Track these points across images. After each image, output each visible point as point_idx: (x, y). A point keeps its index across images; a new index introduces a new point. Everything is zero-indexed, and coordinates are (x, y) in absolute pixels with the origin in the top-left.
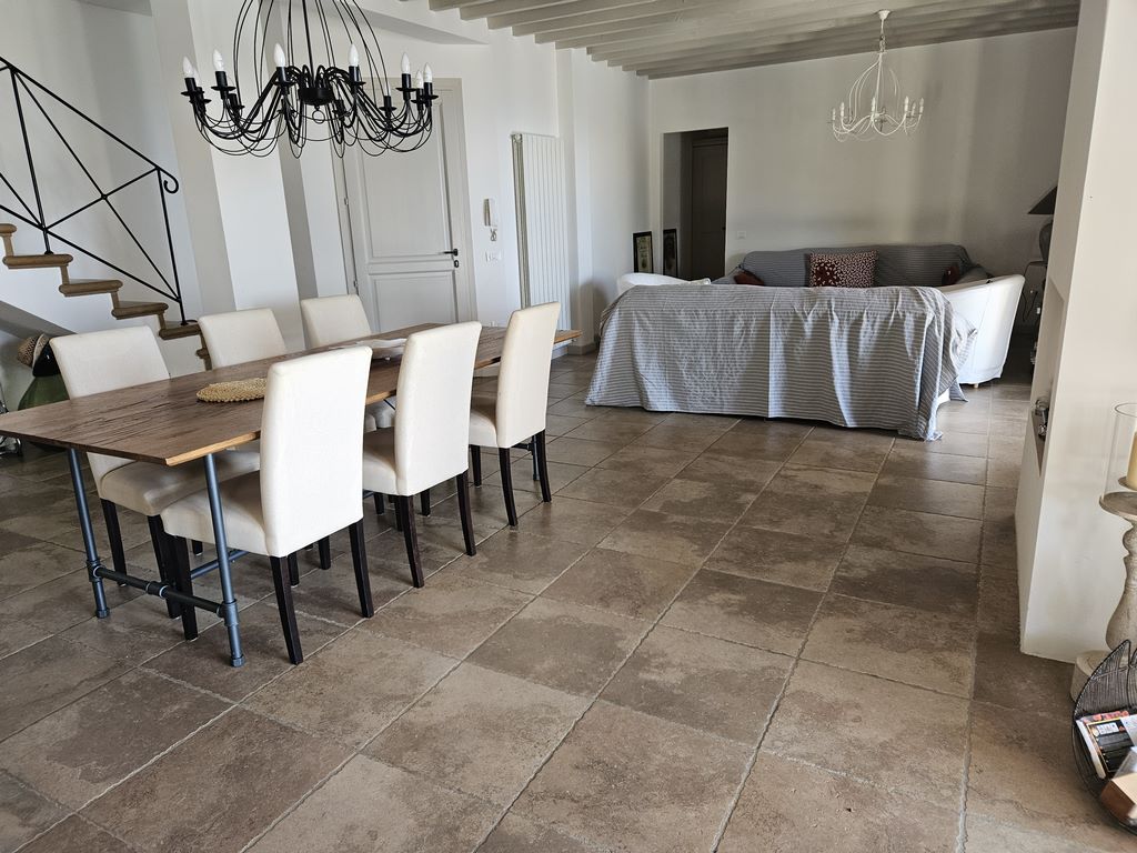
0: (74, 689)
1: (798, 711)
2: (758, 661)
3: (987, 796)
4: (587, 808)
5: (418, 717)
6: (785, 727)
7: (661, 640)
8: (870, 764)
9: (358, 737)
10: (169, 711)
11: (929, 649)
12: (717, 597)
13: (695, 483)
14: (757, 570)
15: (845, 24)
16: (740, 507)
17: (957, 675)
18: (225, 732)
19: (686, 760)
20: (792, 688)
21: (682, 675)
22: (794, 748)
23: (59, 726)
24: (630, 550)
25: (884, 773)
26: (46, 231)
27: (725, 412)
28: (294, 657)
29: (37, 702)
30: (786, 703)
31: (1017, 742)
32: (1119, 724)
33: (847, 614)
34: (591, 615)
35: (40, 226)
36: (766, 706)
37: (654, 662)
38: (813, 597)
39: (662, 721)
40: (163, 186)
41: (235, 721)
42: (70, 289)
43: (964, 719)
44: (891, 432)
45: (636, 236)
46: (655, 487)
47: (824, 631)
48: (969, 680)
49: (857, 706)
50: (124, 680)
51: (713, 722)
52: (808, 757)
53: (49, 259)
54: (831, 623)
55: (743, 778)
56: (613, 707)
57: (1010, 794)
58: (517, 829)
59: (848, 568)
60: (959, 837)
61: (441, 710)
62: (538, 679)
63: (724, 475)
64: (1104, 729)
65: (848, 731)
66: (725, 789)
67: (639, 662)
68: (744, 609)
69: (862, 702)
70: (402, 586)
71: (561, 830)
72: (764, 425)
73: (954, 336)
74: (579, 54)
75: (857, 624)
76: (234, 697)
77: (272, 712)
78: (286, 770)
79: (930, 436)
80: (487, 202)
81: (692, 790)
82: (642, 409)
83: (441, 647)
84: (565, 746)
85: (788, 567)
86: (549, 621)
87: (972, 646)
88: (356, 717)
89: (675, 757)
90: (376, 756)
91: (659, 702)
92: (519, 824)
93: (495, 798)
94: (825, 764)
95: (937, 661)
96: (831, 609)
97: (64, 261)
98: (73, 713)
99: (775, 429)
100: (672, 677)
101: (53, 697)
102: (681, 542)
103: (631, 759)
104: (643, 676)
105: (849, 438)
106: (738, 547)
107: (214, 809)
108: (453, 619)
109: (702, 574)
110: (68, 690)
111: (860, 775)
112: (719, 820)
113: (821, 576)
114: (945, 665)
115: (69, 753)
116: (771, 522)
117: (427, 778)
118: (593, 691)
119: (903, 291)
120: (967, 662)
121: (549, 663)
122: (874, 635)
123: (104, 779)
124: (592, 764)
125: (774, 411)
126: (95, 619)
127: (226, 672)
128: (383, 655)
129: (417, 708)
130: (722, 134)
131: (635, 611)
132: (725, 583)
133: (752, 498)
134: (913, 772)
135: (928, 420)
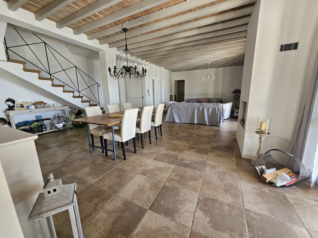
0: (88, 164)
1: (209, 167)
2: (201, 159)
3: (242, 179)
4: (178, 182)
5: (147, 168)
6: (208, 169)
7: (185, 156)
8: (222, 175)
9: (138, 171)
10: (105, 168)
11: (228, 157)
12: (192, 150)
13: (185, 133)
14: (198, 146)
15: (203, 64)
16: (193, 137)
17: (233, 161)
18: (115, 171)
19: (193, 174)
20: (207, 163)
21: (189, 162)
22: (210, 172)
23: (87, 170)
24: (177, 143)
25: (225, 176)
26: (79, 92)
27: (188, 123)
28: (125, 159)
29: (82, 166)
30: (207, 165)
31: (245, 171)
32: (262, 167)
33: (214, 152)
34: (172, 153)
35: (79, 91)
36: (204, 166)
37: (184, 160)
38: (208, 150)
39: (188, 169)
40: (98, 86)
41: (117, 169)
42: (83, 102)
43: (236, 168)
44: (214, 126)
45: (170, 96)
46: (179, 134)
47: (210, 155)
48: (235, 162)
49: (219, 166)
50: (96, 163)
51: (196, 169)
52: (213, 174)
53: (79, 97)
54: (211, 153)
55: (203, 177)
56: (179, 167)
57: (246, 178)
58: (167, 185)
59: (212, 145)
60: (239, 185)
61: (151, 167)
62: (166, 162)
63: (190, 132)
64: (259, 168)
65: (218, 170)
66: (200, 179)
67: (182, 160)
68: (197, 152)
69: (219, 165)
70: (140, 148)
71: (175, 185)
72: (194, 125)
73: (224, 111)
74: (163, 68)
75: (216, 154)
76: (116, 165)
77: (122, 167)
78: (127, 177)
79: (220, 126)
80: (148, 90)
81: (195, 179)
82: (174, 122)
83: (149, 158)
84: (173, 173)
85: (203, 145)
86: (166, 154)
87: (234, 157)
88: (137, 168)
89: (191, 174)
90: (141, 174)
91: (186, 166)
92: (167, 184)
93: (163, 180)
94: (215, 175)
95: (229, 159)
96: (211, 152)
97: (82, 97)
98: (89, 168)
99: (196, 125)
100: (188, 162)
101: (85, 166)
102: (184, 142)
103: (184, 174)
104: (183, 162)
105: (208, 126)
106: (194, 143)
107: (116, 183)
108: (150, 154)
109: (189, 147)
110: (87, 165)
111: (221, 176)
112: (200, 183)
113: (208, 147)
114: (231, 160)
115: (89, 174)
116: (198, 139)
117: (151, 178)
118: (175, 164)
119: (216, 104)
120: (234, 159)
121: (167, 160)
122: (219, 155)
123: (96, 178)
124: (178, 175)
125: (196, 122)
126: (90, 154)
127: (114, 162)
128: (139, 159)
129: (147, 167)
130: (184, 81)
131: (179, 152)
132: (193, 148)
133: (195, 135)
134: (230, 176)
135: (220, 124)
